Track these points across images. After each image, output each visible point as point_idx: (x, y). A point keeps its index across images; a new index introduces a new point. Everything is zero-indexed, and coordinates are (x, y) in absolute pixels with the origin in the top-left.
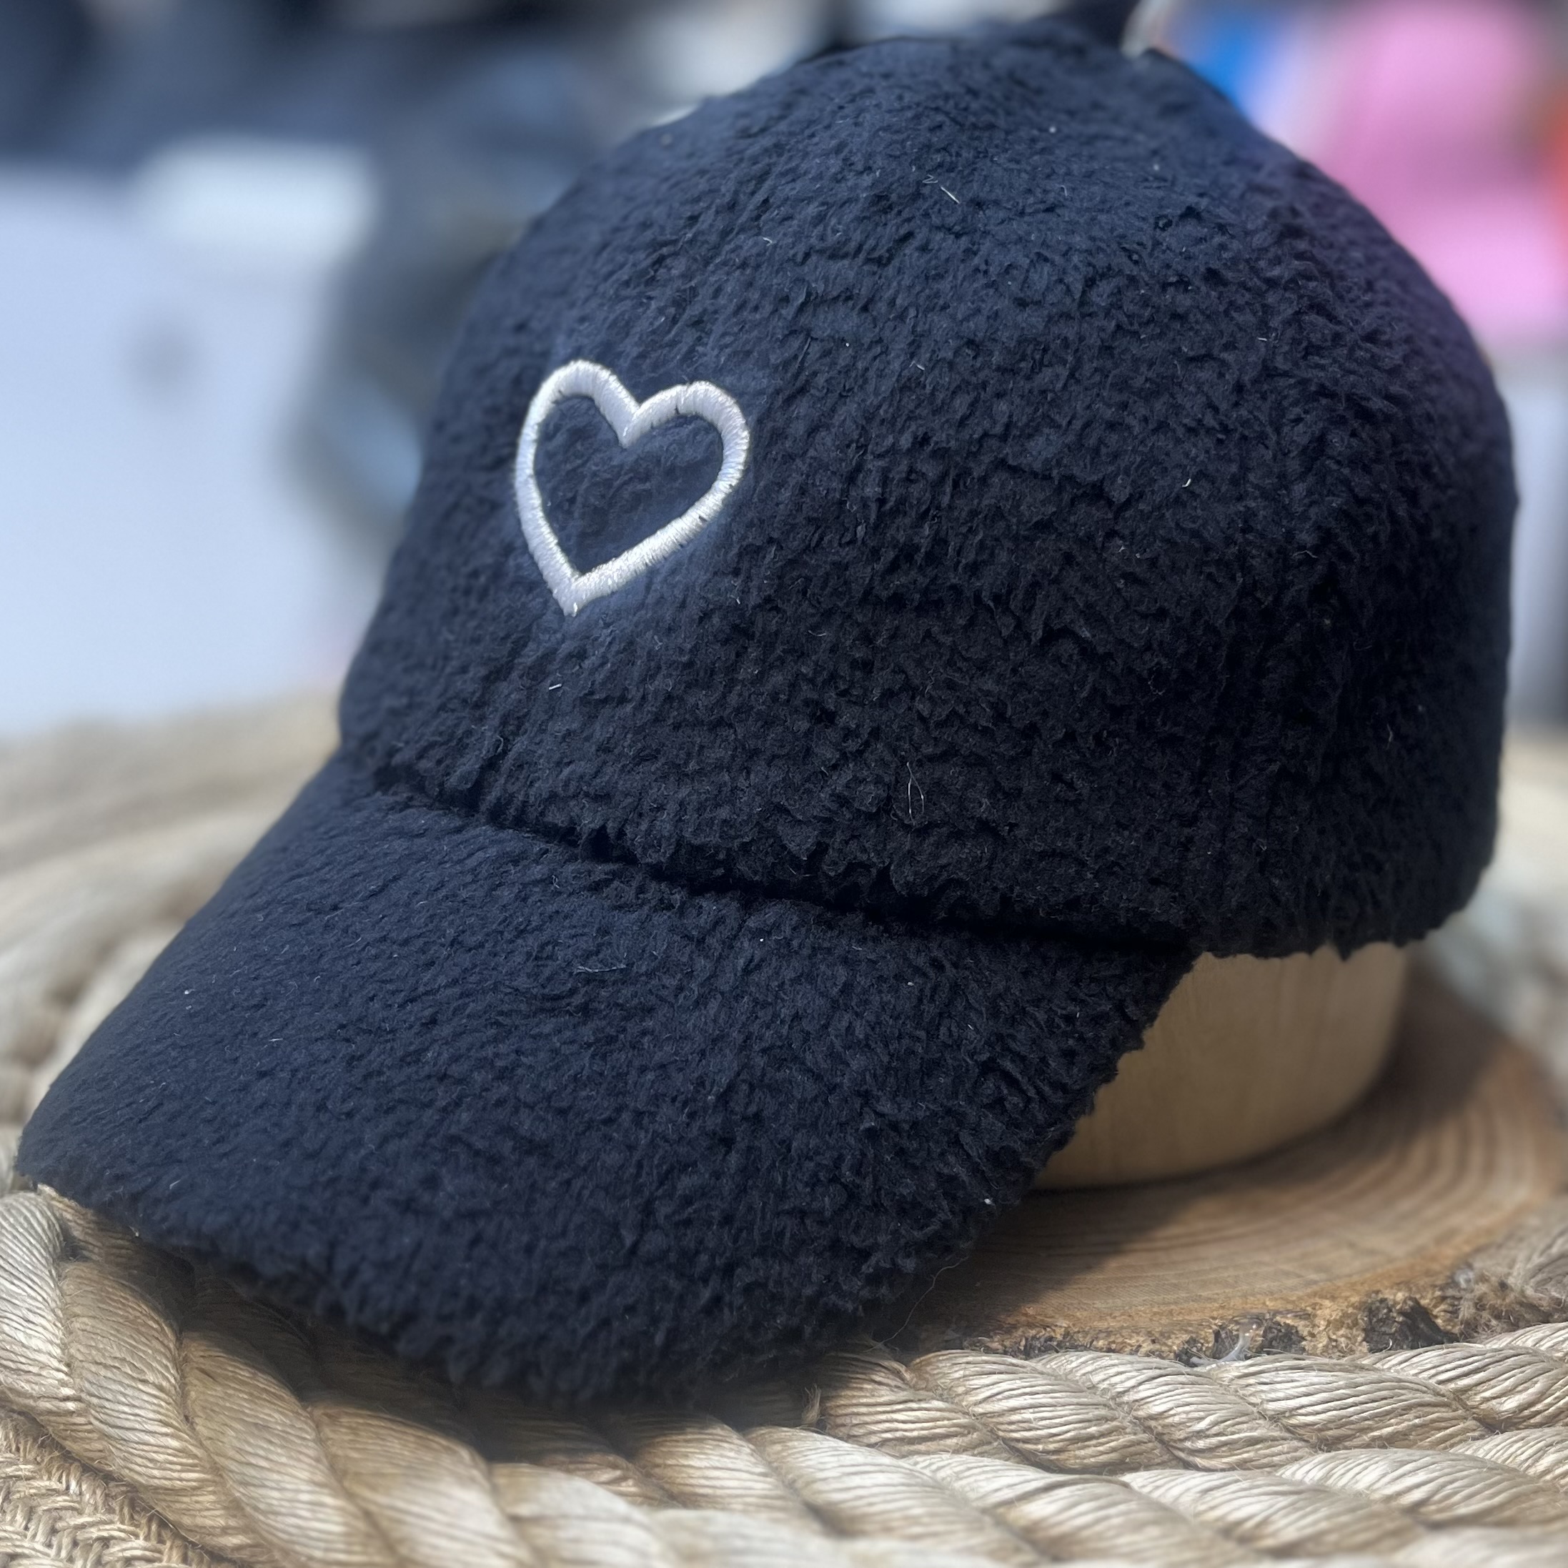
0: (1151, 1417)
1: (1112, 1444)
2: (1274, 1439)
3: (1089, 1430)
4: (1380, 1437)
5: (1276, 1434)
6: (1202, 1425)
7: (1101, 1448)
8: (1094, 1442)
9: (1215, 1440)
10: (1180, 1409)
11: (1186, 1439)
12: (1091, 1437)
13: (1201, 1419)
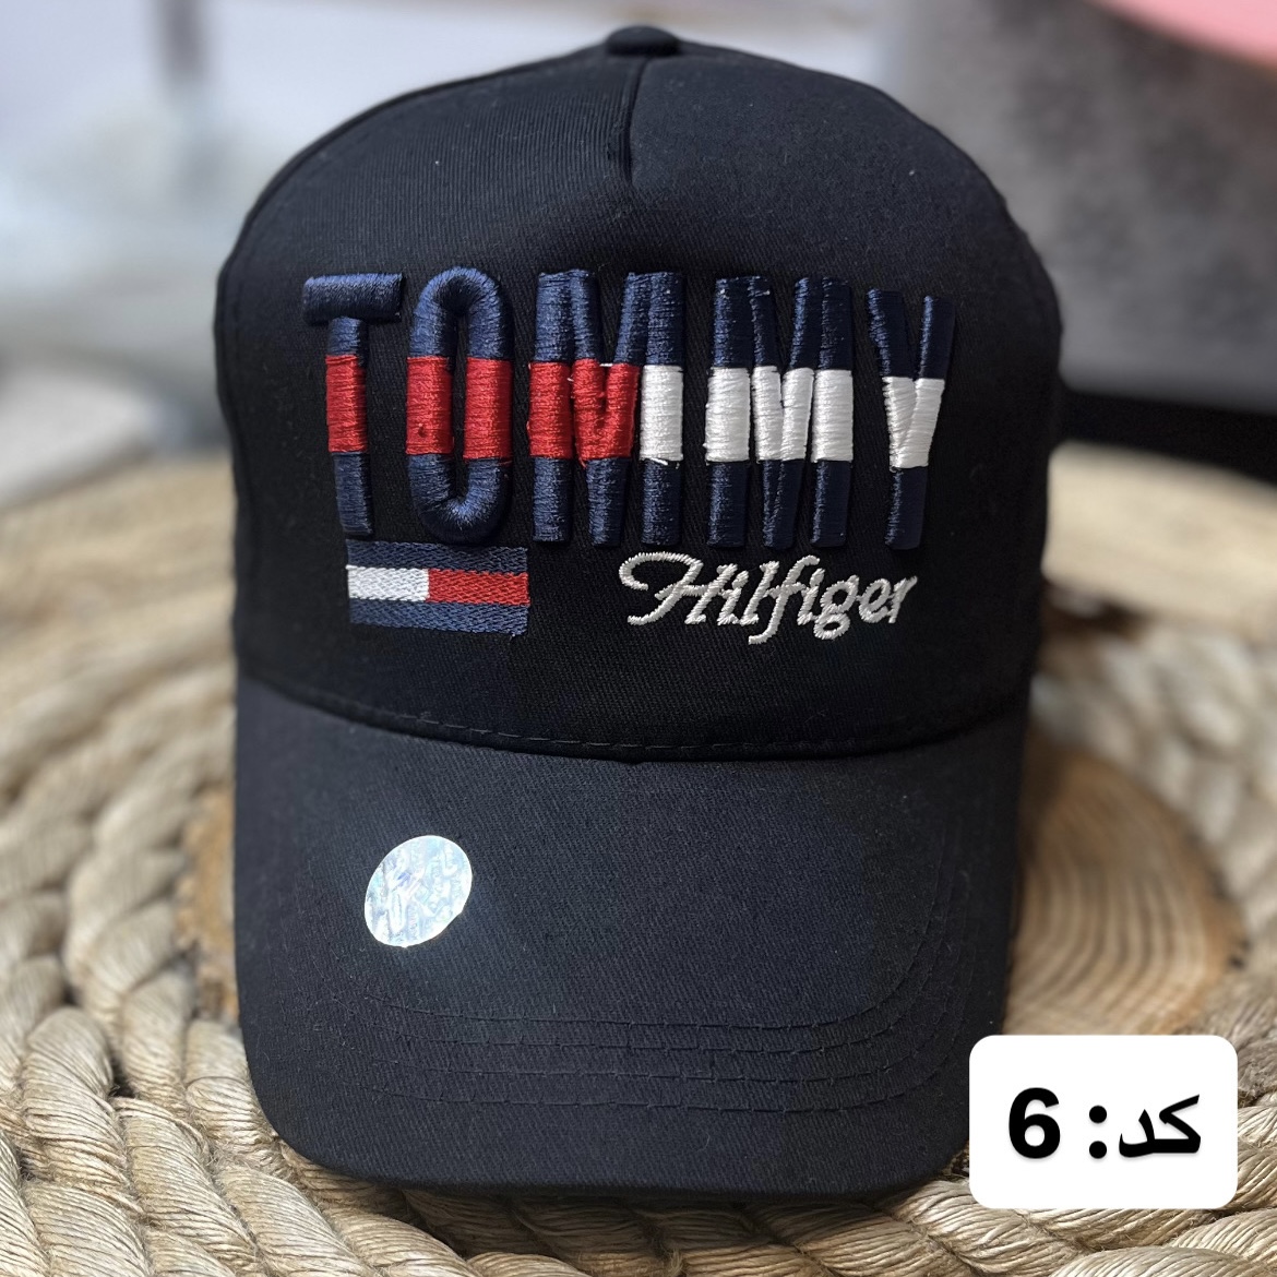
0: (943, 1236)
1: (915, 1264)
2: (1041, 1244)
3: (897, 1256)
4: (1123, 1233)
5: (1042, 1239)
6: (983, 1240)
7: (908, 1269)
8: (901, 1265)
9: (997, 1249)
10: (966, 1228)
11: (972, 1251)
12: (901, 1261)
13: (983, 1234)
